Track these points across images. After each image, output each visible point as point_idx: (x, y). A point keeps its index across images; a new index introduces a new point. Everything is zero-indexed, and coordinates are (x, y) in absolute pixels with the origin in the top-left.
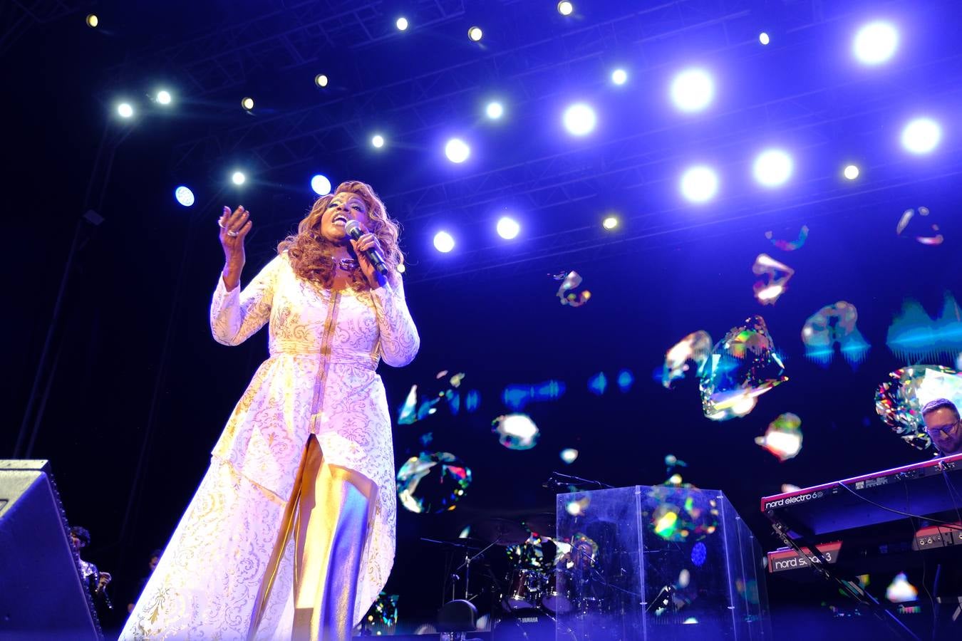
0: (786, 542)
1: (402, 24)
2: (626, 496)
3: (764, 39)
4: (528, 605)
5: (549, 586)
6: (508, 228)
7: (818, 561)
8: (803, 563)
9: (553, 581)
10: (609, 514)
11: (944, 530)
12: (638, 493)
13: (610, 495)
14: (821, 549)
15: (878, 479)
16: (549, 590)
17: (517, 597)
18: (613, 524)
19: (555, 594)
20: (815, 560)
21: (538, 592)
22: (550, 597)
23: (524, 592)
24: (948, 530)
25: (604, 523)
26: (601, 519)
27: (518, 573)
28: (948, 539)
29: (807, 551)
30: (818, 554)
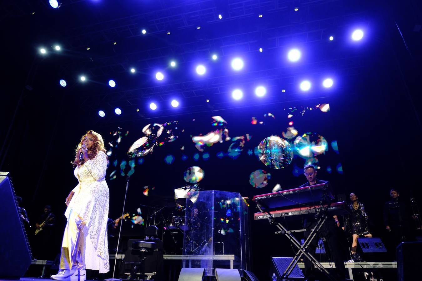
0: (261, 210)
1: (144, 32)
2: (209, 193)
3: (261, 50)
4: (174, 228)
6: (175, 104)
7: (270, 217)
8: (265, 217)
9: (183, 220)
10: (203, 199)
11: (309, 208)
12: (213, 192)
13: (204, 193)
14: (271, 213)
15: (290, 192)
16: (182, 223)
17: (171, 225)
18: (205, 202)
19: (184, 224)
21: (178, 223)
22: (182, 225)
23: (174, 223)
24: (310, 208)
25: (202, 202)
27: (172, 217)
28: (310, 211)
29: (267, 213)
30: (270, 215)
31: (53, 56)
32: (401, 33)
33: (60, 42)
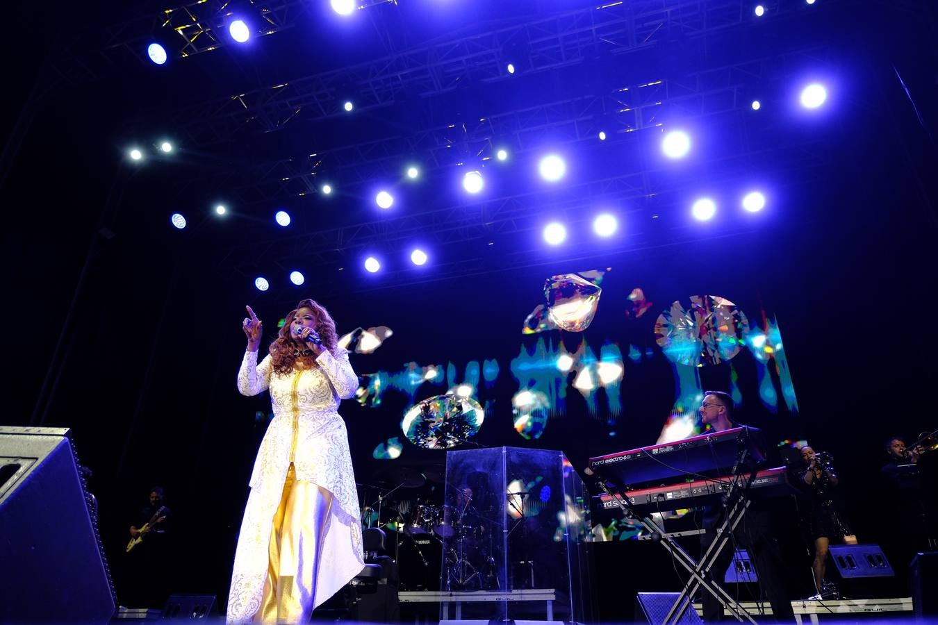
0: (605, 490)
1: (349, 107)
2: (496, 454)
3: (602, 136)
4: (423, 532)
5: (438, 518)
6: (419, 257)
7: (626, 503)
8: (616, 504)
9: (442, 514)
10: (483, 467)
11: (709, 483)
12: (504, 452)
13: (485, 453)
14: (628, 495)
15: (668, 447)
16: (439, 521)
17: (415, 526)
18: (486, 474)
19: (443, 523)
20: (624, 502)
21: (430, 522)
22: (440, 526)
23: (421, 521)
24: (712, 483)
25: (480, 473)
26: (478, 470)
27: (416, 508)
28: (711, 489)
29: (619, 496)
30: (626, 499)
31: (157, 165)
32: (906, 89)
33: (171, 134)
